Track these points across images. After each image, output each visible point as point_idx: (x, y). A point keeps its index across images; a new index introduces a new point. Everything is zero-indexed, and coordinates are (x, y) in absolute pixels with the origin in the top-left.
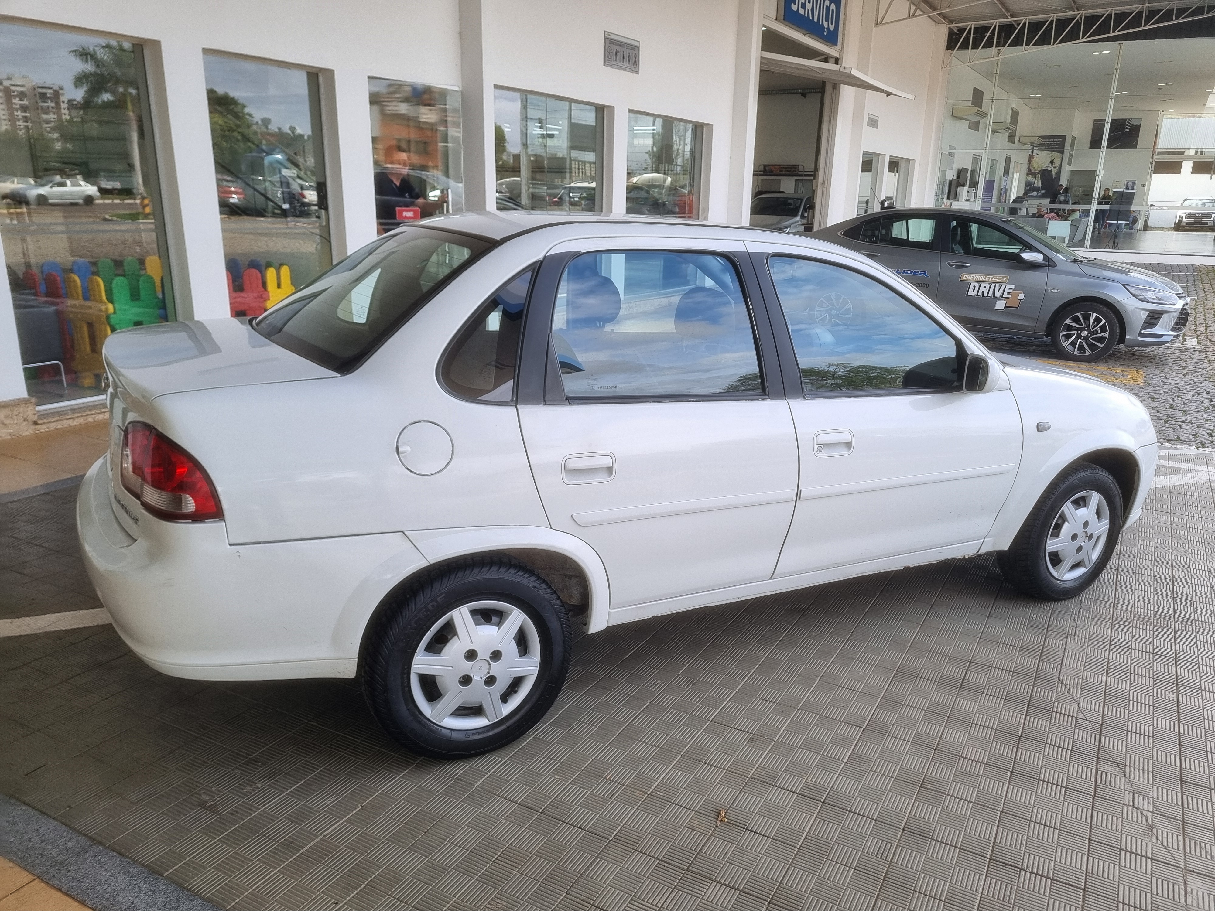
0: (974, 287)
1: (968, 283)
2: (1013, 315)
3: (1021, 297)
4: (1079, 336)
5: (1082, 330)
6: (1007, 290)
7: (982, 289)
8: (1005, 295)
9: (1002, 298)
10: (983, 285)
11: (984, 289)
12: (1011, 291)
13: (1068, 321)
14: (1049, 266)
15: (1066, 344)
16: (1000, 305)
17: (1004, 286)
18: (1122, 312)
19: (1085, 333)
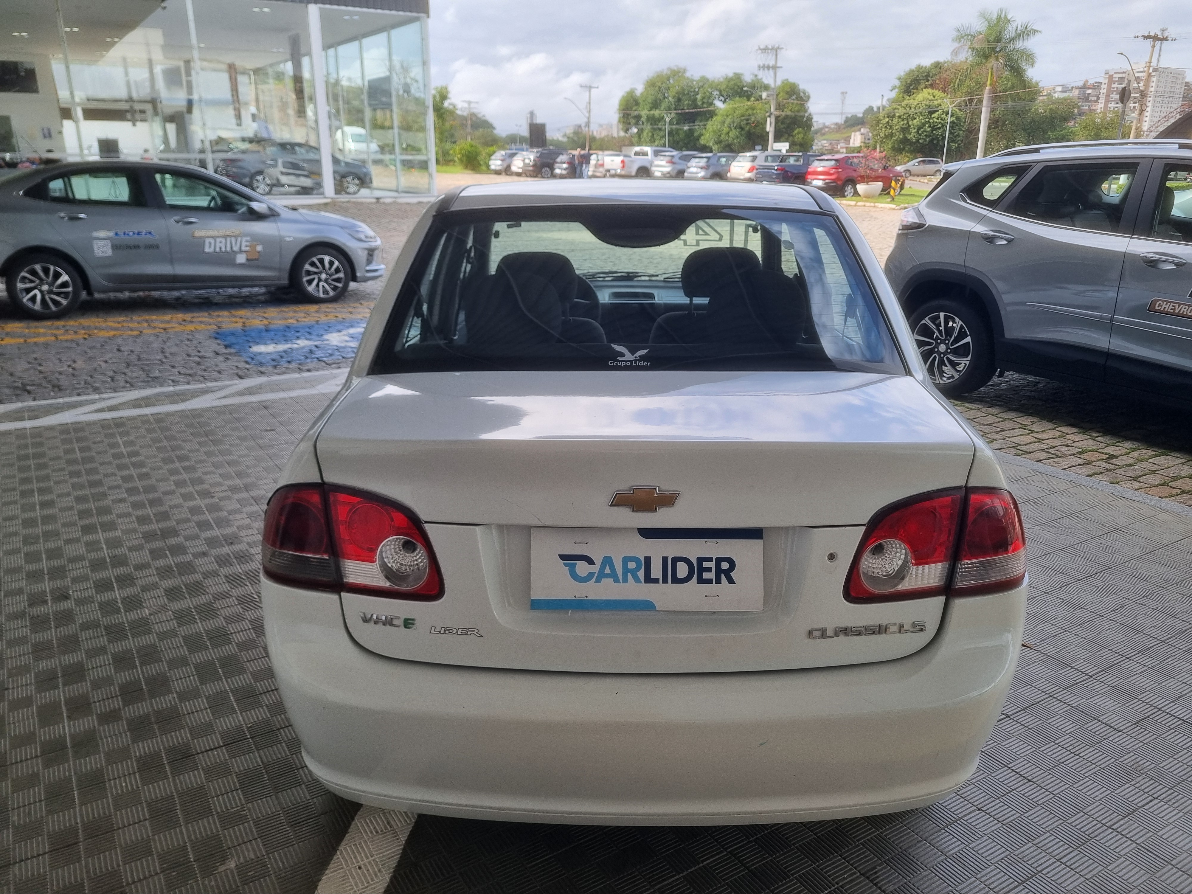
0: (210, 243)
1: (203, 239)
2: (257, 267)
3: (259, 248)
4: (320, 280)
5: (321, 273)
6: (244, 244)
7: (218, 245)
8: (244, 248)
9: (241, 251)
10: (218, 240)
11: (221, 245)
12: (247, 243)
13: (307, 267)
14: (273, 215)
15: (311, 288)
16: (241, 259)
17: (239, 239)
18: (350, 253)
19: (324, 276)
